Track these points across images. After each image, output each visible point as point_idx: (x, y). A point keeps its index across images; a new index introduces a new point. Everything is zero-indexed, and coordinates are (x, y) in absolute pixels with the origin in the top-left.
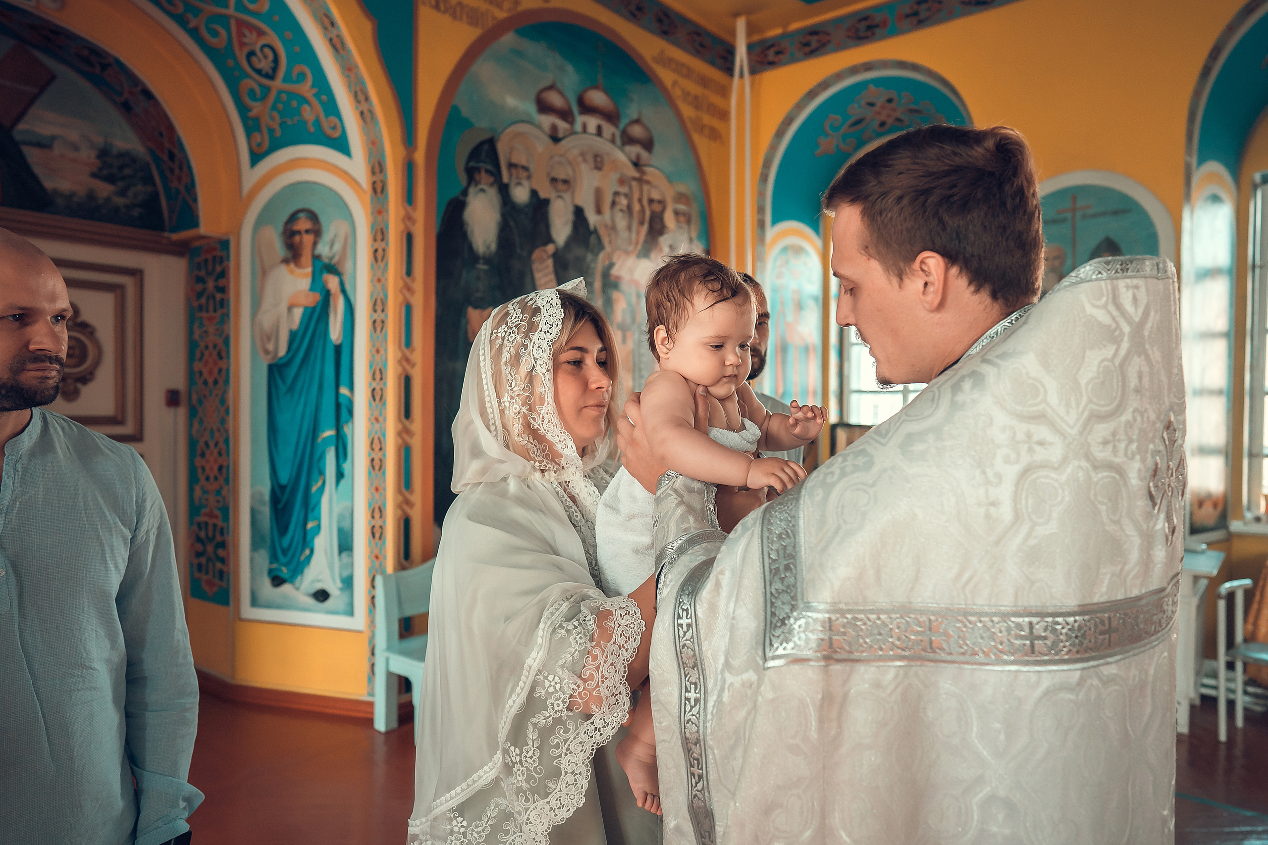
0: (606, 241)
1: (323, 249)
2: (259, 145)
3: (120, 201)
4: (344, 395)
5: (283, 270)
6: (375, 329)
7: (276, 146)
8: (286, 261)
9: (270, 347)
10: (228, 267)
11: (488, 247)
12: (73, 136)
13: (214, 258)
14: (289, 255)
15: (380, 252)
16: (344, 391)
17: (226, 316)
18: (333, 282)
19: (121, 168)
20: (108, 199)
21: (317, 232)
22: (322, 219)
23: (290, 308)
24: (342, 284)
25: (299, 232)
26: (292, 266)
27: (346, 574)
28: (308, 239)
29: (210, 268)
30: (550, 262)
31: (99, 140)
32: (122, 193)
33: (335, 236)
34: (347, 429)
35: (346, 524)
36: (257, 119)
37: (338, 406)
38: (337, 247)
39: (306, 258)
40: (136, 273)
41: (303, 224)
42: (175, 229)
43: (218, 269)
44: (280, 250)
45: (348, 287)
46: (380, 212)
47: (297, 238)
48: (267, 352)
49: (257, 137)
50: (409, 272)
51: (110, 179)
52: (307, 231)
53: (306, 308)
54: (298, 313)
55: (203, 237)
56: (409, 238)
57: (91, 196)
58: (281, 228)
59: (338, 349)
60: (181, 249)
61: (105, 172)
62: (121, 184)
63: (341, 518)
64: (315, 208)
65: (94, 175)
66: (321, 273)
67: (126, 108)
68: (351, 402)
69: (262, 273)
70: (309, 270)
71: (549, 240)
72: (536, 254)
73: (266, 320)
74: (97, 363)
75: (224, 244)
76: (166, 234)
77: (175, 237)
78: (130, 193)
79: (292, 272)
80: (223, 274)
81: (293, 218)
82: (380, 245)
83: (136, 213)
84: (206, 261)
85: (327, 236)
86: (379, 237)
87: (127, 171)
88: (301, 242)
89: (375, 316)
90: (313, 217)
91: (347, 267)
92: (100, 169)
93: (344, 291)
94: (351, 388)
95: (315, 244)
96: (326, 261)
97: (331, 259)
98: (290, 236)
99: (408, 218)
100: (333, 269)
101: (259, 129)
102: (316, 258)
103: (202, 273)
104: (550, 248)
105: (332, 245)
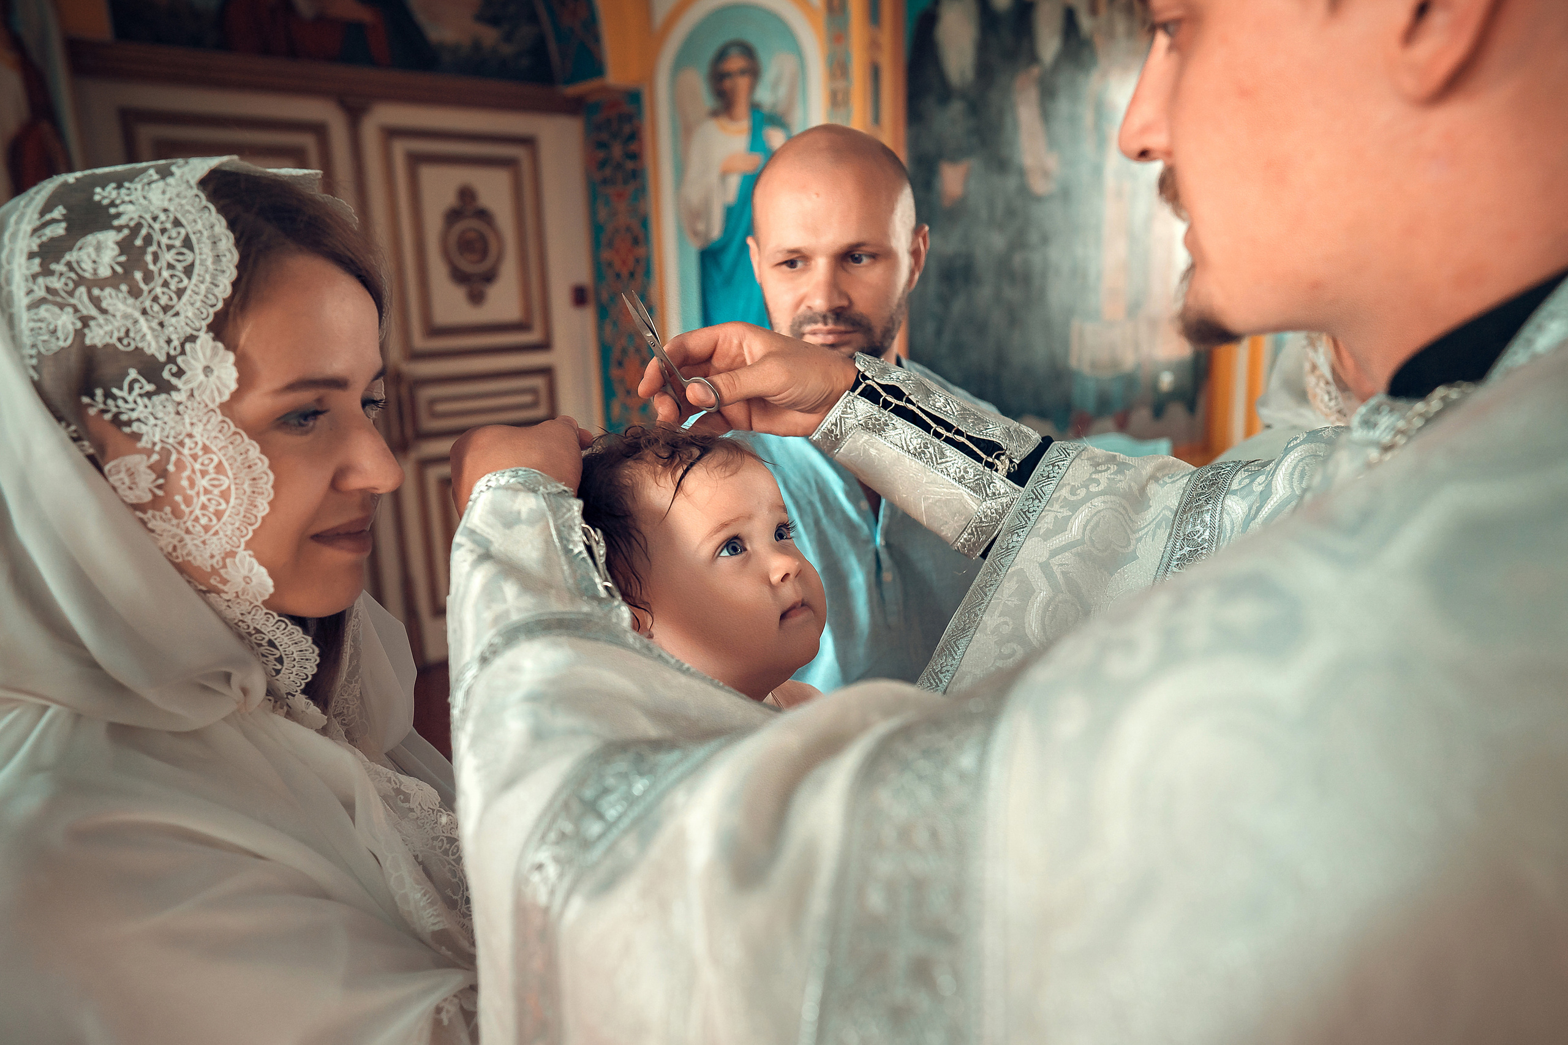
0: (1101, 53)
1: (764, 95)
3: (507, 50)
5: (712, 128)
8: (715, 114)
9: (701, 227)
10: (641, 127)
11: (963, 76)
13: (620, 116)
14: (719, 105)
15: (840, 94)
17: (641, 191)
18: (776, 137)
19: (504, 5)
20: (494, 49)
21: (754, 72)
22: (763, 55)
23: (724, 175)
25: (730, 74)
26: (724, 121)
28: (742, 83)
29: (615, 129)
30: (1033, 93)
32: (508, 38)
33: (779, 76)
38: (783, 91)
39: (741, 108)
40: (528, 142)
41: (735, 63)
42: (572, 80)
43: (626, 129)
44: (705, 99)
46: (838, 39)
47: (728, 83)
48: (696, 234)
50: (877, 119)
51: (494, 21)
52: (741, 72)
53: (743, 175)
54: (734, 180)
55: (606, 89)
56: (875, 73)
57: (477, 46)
58: (706, 69)
60: (574, 107)
61: (488, 13)
62: (506, 26)
65: (478, 19)
66: (762, 127)
69: (685, 131)
70: (746, 124)
71: (1033, 58)
72: (1018, 81)
73: (694, 194)
74: (500, 258)
75: (634, 97)
76: (560, 88)
77: (572, 90)
78: (516, 39)
79: (724, 128)
80: (635, 136)
81: (722, 55)
82: (840, 84)
83: (524, 63)
84: (609, 120)
86: (838, 72)
87: (511, 9)
88: (734, 88)
90: (748, 51)
91: (797, 118)
92: (484, 10)
95: (752, 88)
96: (767, 109)
98: (719, 80)
99: (874, 45)
100: (777, 120)
102: (755, 107)
103: (605, 136)
104: (1035, 71)
105: (775, 89)
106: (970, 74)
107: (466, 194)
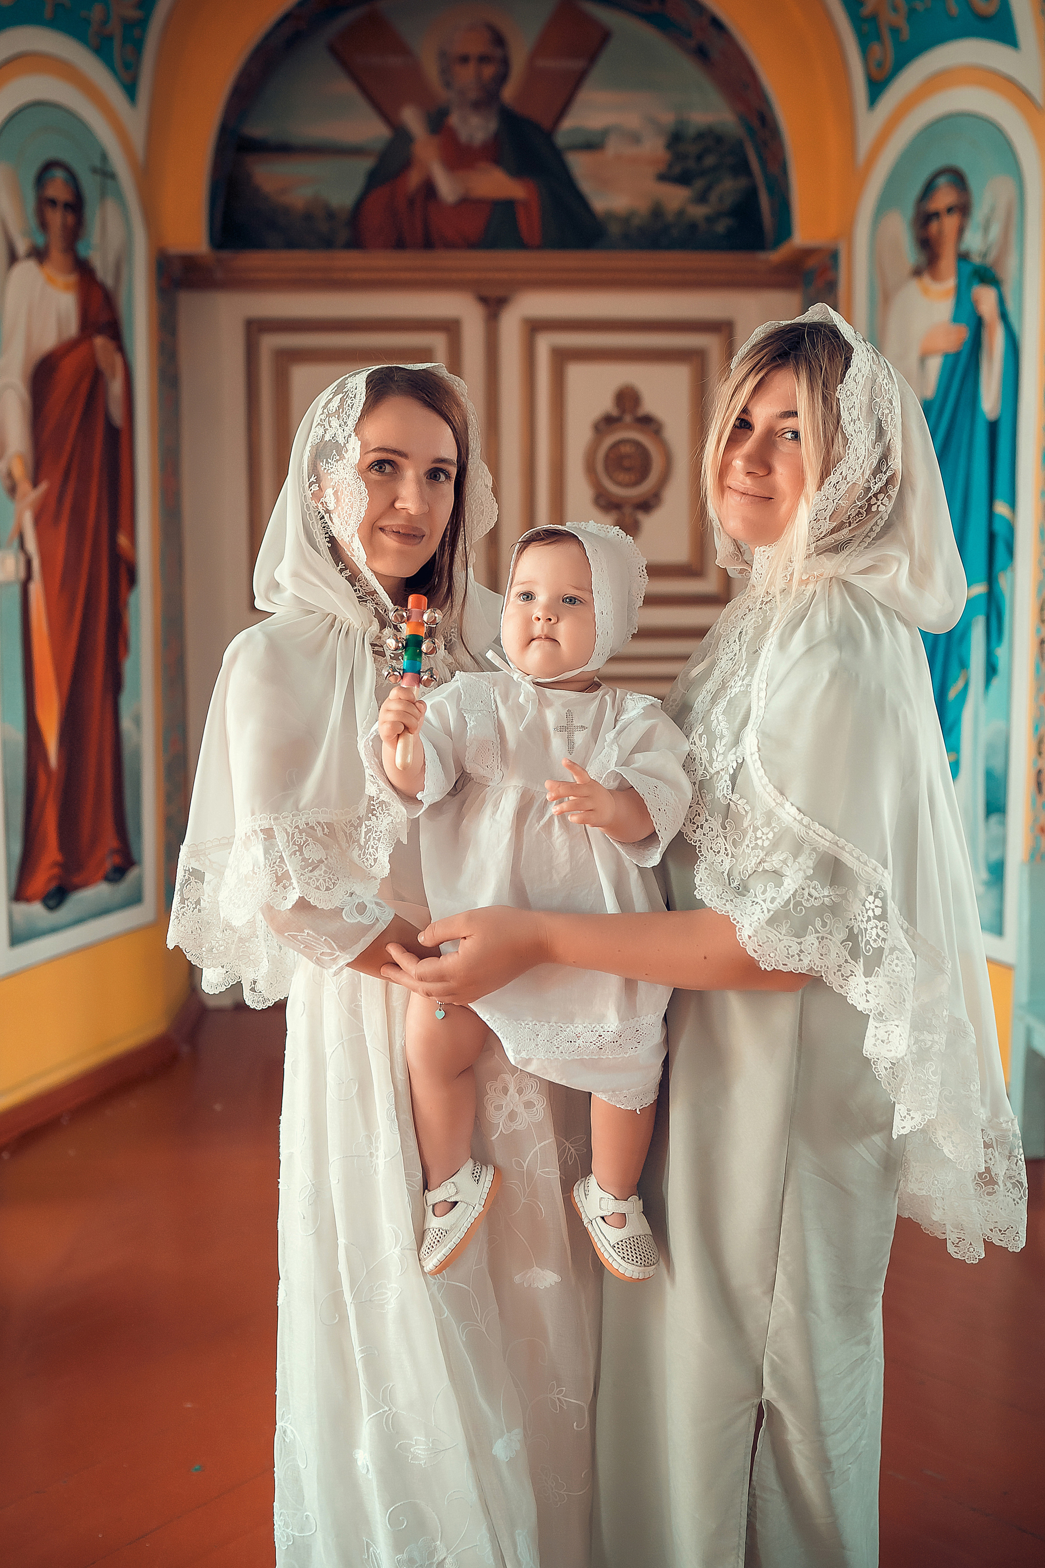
1: (973, 241)
2: (880, 65)
3: (698, 212)
4: (1002, 518)
5: (913, 289)
7: (902, 61)
8: (917, 273)
12: (632, 120)
14: (923, 259)
16: (1001, 508)
18: (987, 301)
19: (699, 158)
20: (681, 213)
21: (963, 209)
22: (973, 182)
23: (923, 359)
24: (1001, 302)
25: (936, 215)
26: (927, 279)
27: (994, 856)
28: (950, 223)
31: (668, 118)
32: (702, 198)
33: (993, 209)
34: (1003, 582)
35: (997, 763)
36: (873, 18)
37: (992, 537)
38: (995, 231)
39: (948, 261)
40: (723, 328)
41: (944, 198)
45: (1011, 306)
47: (934, 227)
49: (876, 49)
51: (683, 179)
52: (950, 210)
53: (946, 355)
54: (935, 365)
57: (657, 212)
59: (993, 427)
60: (789, 277)
61: (677, 170)
62: (699, 184)
63: (991, 750)
64: (962, 163)
65: (663, 178)
67: (701, 54)
68: (1011, 529)
70: (950, 283)
74: (665, 478)
75: (834, 256)
76: (765, 255)
78: (713, 197)
79: (926, 291)
81: (929, 189)
83: (721, 227)
85: (979, 214)
87: (710, 161)
88: (940, 232)
90: (958, 179)
91: (1011, 268)
92: (670, 166)
93: (1004, 316)
94: (1013, 504)
95: (961, 231)
96: (977, 260)
97: (985, 255)
98: (925, 224)
100: (988, 275)
101: (879, 38)
102: (963, 257)
105: (986, 228)
107: (627, 397)
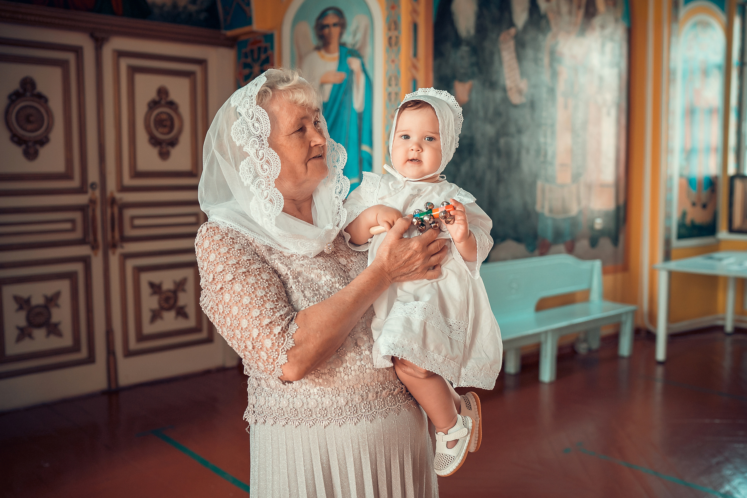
0: (553, 23)
1: (348, 38)
3: (192, 8)
4: (366, 152)
5: (315, 56)
6: (390, 100)
8: (318, 49)
10: (272, 55)
11: (468, 32)
13: (259, 49)
14: (320, 43)
15: (394, 39)
16: (365, 148)
18: (355, 64)
20: (185, 8)
21: (342, 25)
23: (322, 84)
24: (363, 65)
25: (328, 26)
26: (323, 52)
28: (335, 31)
29: (256, 56)
30: (511, 44)
33: (357, 28)
37: (360, 160)
38: (359, 36)
39: (334, 45)
40: (202, 62)
41: (331, 19)
42: (230, 27)
43: (263, 56)
44: (313, 40)
45: (368, 67)
46: (393, 8)
47: (326, 31)
50: (415, 55)
52: (335, 25)
53: (334, 85)
54: (328, 88)
55: (252, 32)
56: (415, 27)
57: (175, 6)
58: (313, 23)
60: (231, 43)
66: (346, 57)
68: (370, 157)
69: (299, 58)
70: (336, 55)
71: (511, 24)
72: (502, 37)
74: (180, 131)
75: (269, 38)
76: (224, 32)
77: (229, 33)
79: (323, 57)
80: (268, 60)
81: (323, 14)
82: (394, 33)
83: (203, 16)
84: (252, 51)
86: (393, 26)
88: (330, 33)
89: (390, 89)
90: (339, 13)
91: (367, 52)
93: (364, 71)
94: (371, 146)
95: (341, 34)
96: (349, 47)
97: (354, 45)
98: (321, 29)
99: (415, 12)
100: (355, 53)
102: (342, 45)
103: (249, 60)
104: (513, 31)
105: (355, 35)
106: (472, 32)
107: (162, 92)
